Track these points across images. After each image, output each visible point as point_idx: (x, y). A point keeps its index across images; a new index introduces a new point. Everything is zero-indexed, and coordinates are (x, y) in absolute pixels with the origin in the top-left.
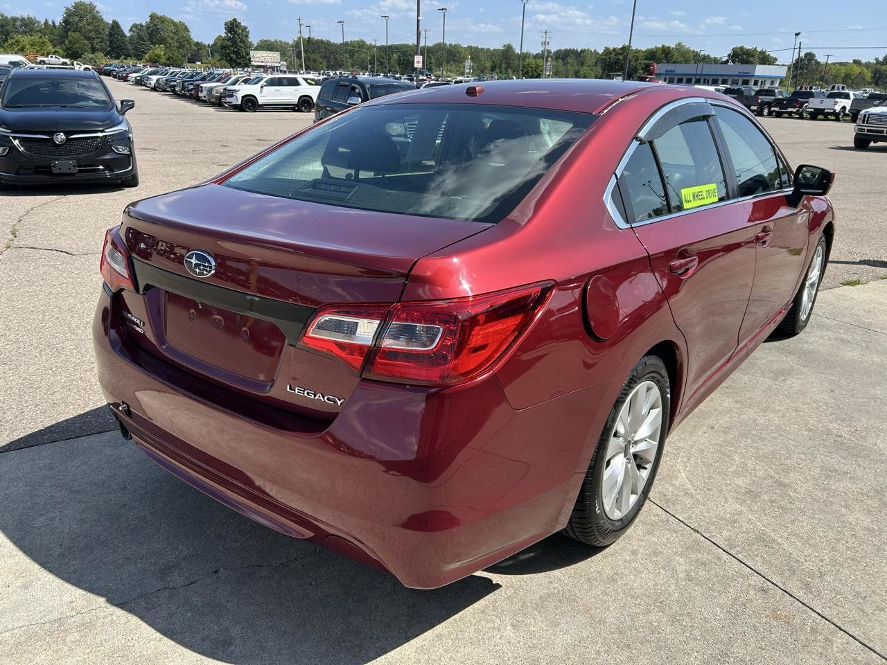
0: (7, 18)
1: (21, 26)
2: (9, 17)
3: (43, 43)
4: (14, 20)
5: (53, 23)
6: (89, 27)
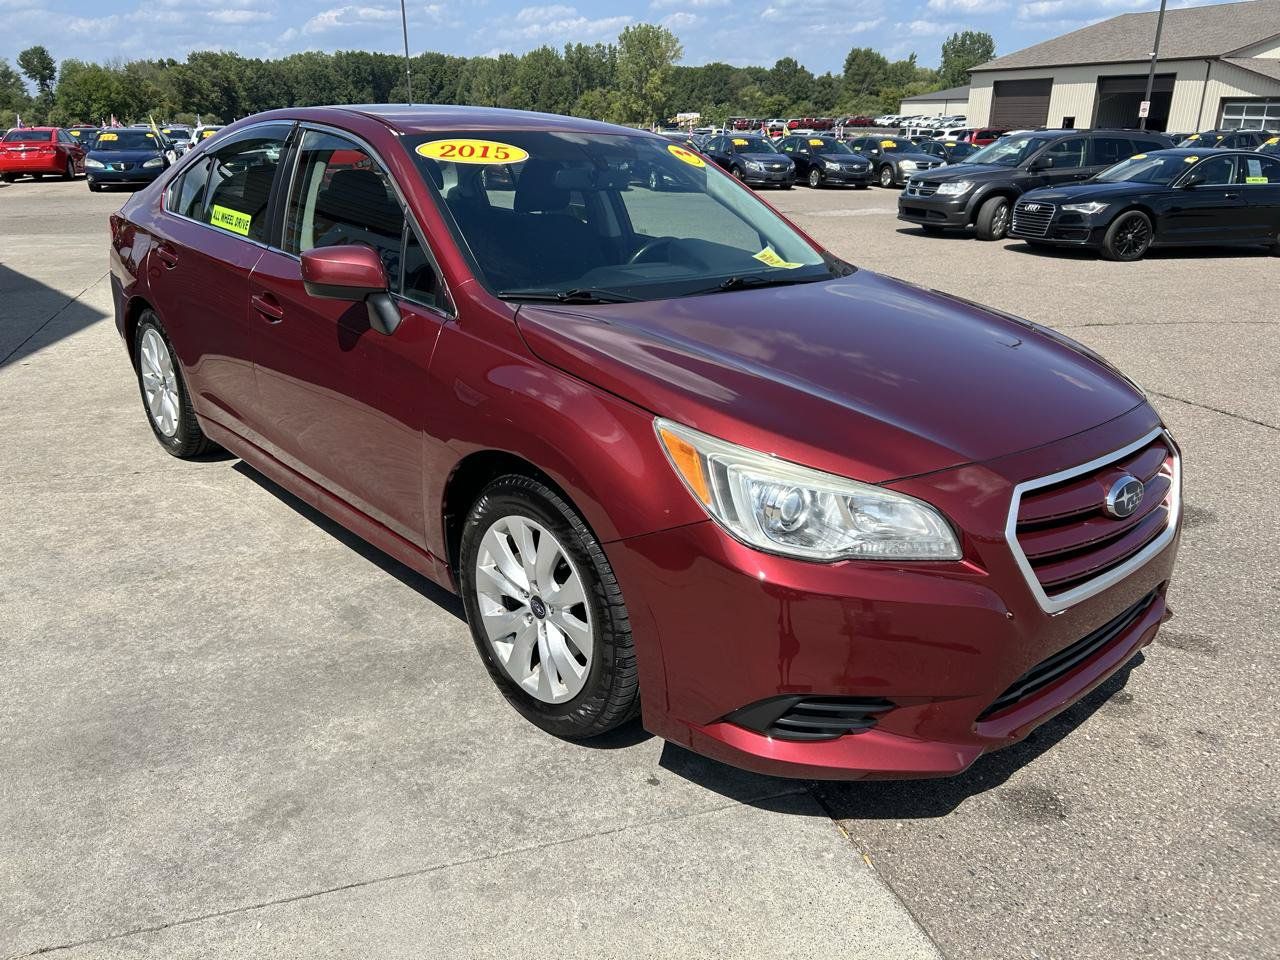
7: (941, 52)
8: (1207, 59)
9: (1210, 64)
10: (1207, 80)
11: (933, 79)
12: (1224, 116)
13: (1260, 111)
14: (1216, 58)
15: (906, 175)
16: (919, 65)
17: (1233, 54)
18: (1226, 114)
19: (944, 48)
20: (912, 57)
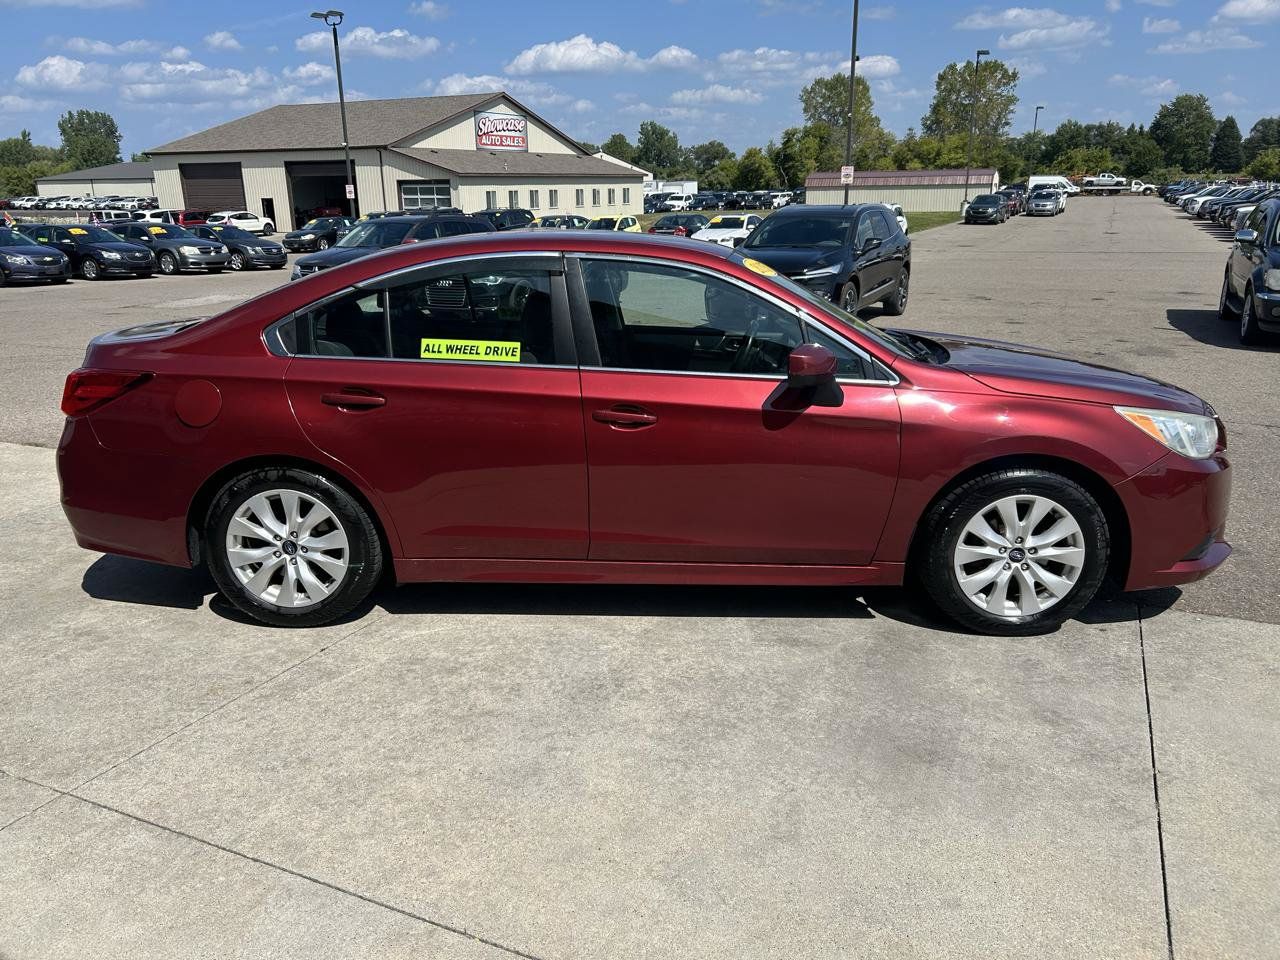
0: (1080, 127)
1: (1096, 136)
2: (1083, 126)
3: (1102, 157)
4: (1089, 128)
5: (1141, 128)
6: (1187, 131)
7: (59, 131)
8: (377, 148)
9: (381, 152)
10: (381, 166)
11: (58, 158)
12: (404, 196)
13: (430, 192)
14: (385, 148)
15: (191, 260)
16: (35, 142)
17: (397, 144)
18: (405, 194)
19: (60, 125)
20: (24, 134)
